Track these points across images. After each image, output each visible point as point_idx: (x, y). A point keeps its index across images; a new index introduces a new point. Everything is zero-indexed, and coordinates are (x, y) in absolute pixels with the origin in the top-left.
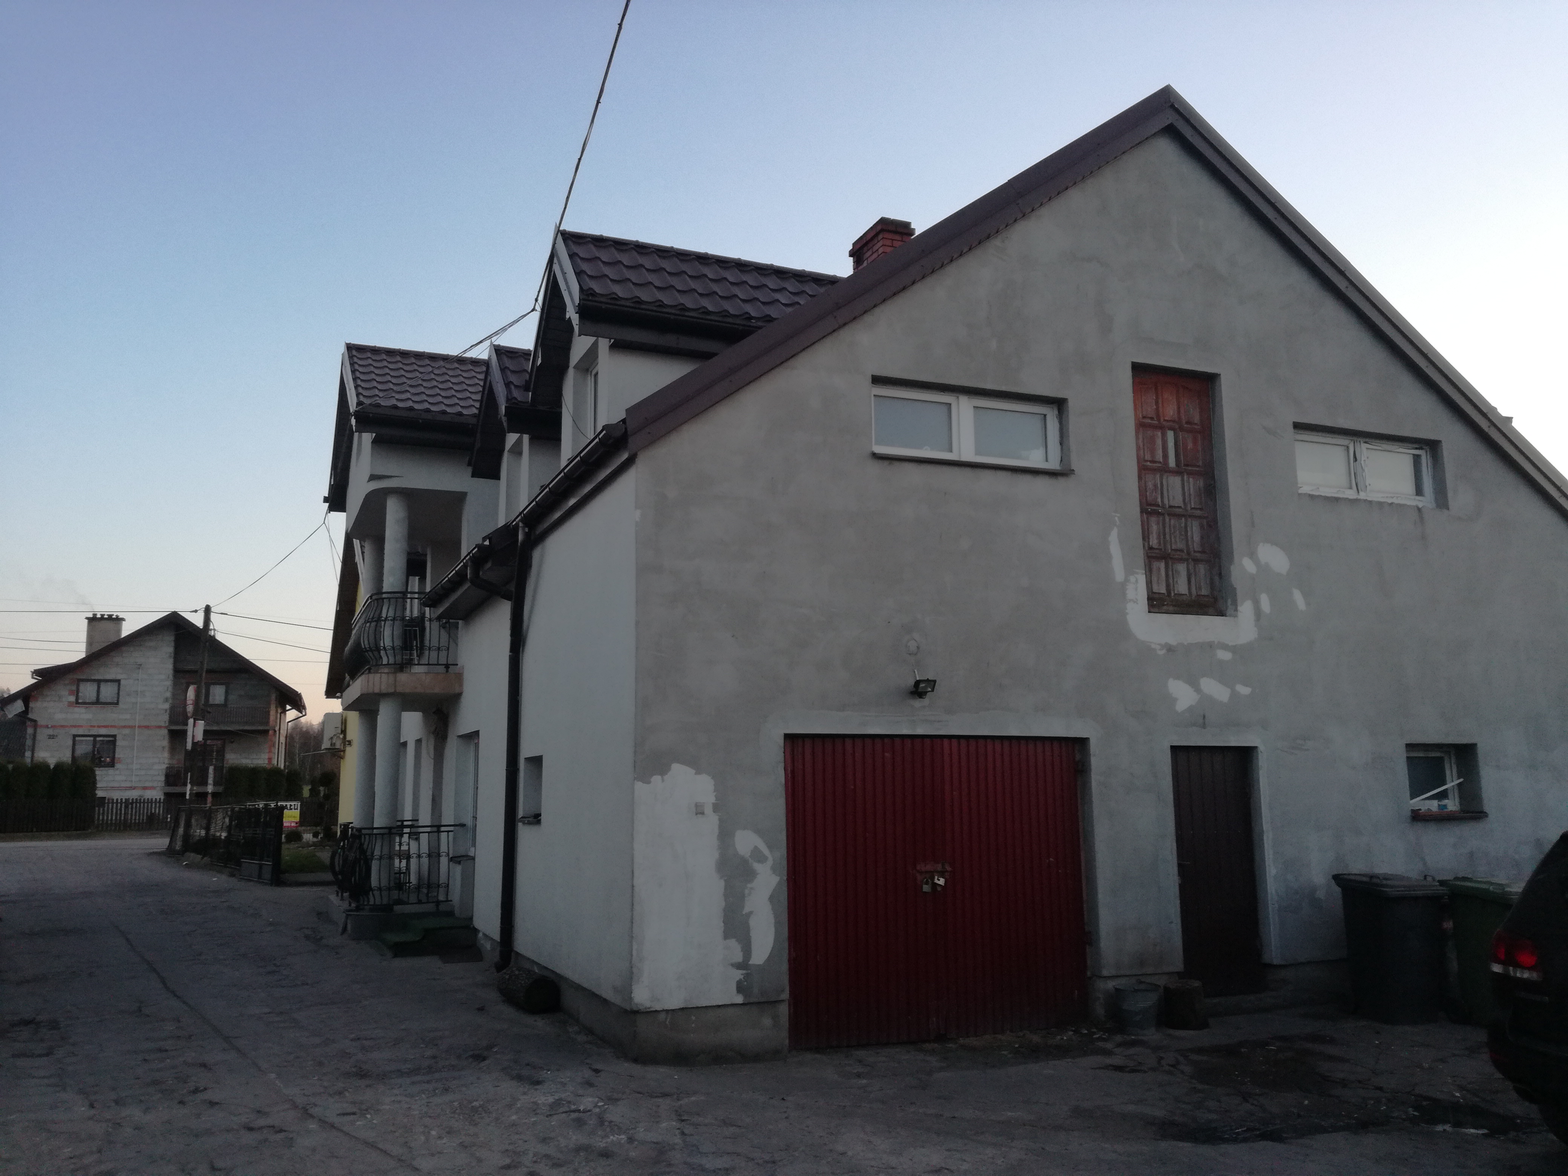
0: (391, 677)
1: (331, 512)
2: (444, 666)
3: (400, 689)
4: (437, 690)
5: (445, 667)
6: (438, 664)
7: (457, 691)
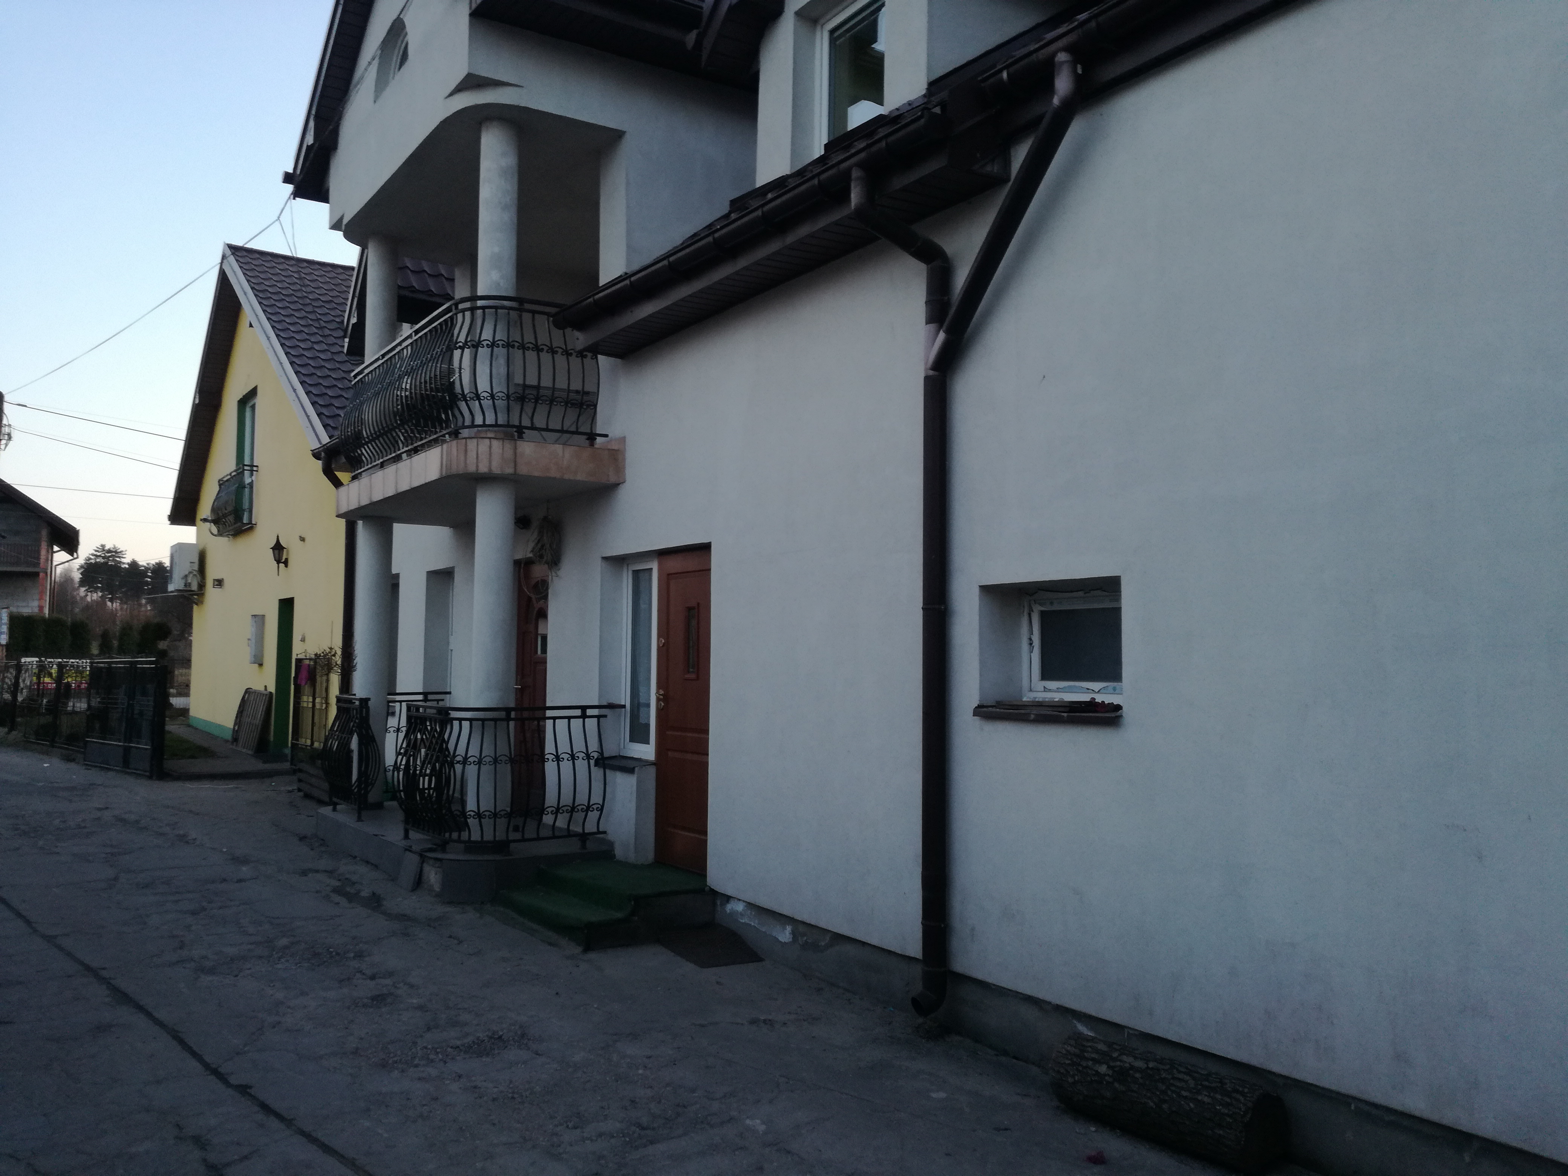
0: (508, 445)
1: (297, 199)
2: (585, 437)
3: (523, 470)
4: (581, 477)
5: (587, 439)
6: (577, 433)
7: (613, 479)
